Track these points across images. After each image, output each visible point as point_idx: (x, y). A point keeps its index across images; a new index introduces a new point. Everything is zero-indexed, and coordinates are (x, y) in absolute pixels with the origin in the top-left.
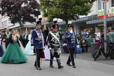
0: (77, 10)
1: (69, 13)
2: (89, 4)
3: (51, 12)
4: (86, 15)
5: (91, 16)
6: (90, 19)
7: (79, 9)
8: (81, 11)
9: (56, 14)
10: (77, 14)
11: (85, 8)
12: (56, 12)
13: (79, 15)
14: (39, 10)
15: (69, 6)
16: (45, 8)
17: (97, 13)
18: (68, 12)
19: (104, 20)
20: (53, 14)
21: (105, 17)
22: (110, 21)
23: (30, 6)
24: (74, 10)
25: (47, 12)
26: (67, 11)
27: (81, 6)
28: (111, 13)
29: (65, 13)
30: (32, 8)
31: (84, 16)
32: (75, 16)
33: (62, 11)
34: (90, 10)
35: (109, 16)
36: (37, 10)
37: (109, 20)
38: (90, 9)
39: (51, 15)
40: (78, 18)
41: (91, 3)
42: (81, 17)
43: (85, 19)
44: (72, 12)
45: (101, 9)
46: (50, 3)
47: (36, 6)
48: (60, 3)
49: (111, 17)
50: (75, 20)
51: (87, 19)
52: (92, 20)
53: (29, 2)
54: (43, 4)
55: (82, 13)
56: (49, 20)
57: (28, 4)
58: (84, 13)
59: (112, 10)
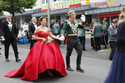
0: (23, 4)
1: (15, 6)
5: (36, 10)
6: (35, 12)
7: (25, 3)
8: (27, 4)
9: (3, 7)
10: (23, 8)
11: (30, 2)
12: (3, 5)
13: (25, 8)
17: (42, 7)
19: (48, 13)
21: (48, 11)
22: (53, 15)
24: (20, 4)
28: (53, 7)
29: (12, 6)
31: (30, 9)
32: (21, 9)
35: (52, 10)
37: (52, 13)
38: (34, 3)
40: (24, 11)
42: (26, 10)
43: (30, 13)
44: (18, 5)
45: (45, 3)
49: (53, 11)
50: (21, 13)
51: (32, 12)
52: (37, 13)
55: (28, 7)
58: (30, 7)
59: (55, 4)
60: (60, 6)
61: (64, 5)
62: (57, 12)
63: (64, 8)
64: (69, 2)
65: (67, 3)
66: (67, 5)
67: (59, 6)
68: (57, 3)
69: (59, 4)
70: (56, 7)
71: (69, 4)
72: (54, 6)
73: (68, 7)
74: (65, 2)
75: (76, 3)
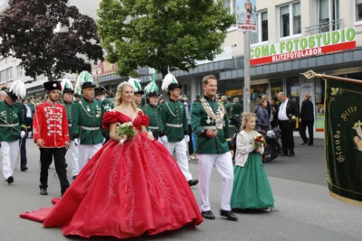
0: (188, 48)
2: (218, 31)
3: (125, 50)
4: (211, 58)
6: (230, 66)
7: (192, 45)
8: (197, 49)
9: (137, 57)
11: (207, 43)
12: (138, 51)
13: (194, 58)
14: (98, 42)
15: (168, 37)
16: (112, 40)
18: (167, 51)
20: (129, 57)
23: (75, 31)
24: (180, 48)
25: (117, 52)
26: (163, 49)
27: (197, 37)
28: (278, 53)
29: (161, 54)
30: (81, 38)
31: (207, 61)
33: (152, 50)
34: (221, 48)
35: (274, 60)
36: (93, 41)
38: (219, 45)
39: (125, 59)
40: (193, 66)
41: (223, 28)
42: (198, 62)
43: (217, 68)
46: (123, 29)
47: (92, 31)
48: (147, 30)
49: (277, 63)
50: (187, 69)
51: (222, 67)
52: (234, 69)
53: (71, 20)
54: (107, 31)
56: (121, 70)
57: (71, 25)
58: (206, 55)
59: (282, 44)
60: (297, 49)
61: (308, 48)
62: (288, 67)
63: (307, 53)
64: (322, 39)
65: (316, 40)
66: (316, 46)
67: (294, 50)
68: (290, 42)
69: (294, 44)
70: (285, 51)
71: (322, 45)
72: (282, 48)
73: (320, 51)
74: (310, 39)
75: (340, 42)
